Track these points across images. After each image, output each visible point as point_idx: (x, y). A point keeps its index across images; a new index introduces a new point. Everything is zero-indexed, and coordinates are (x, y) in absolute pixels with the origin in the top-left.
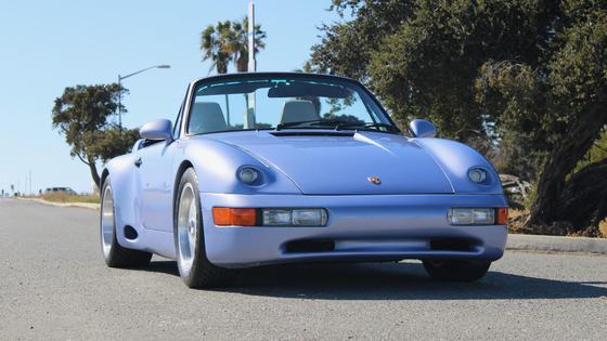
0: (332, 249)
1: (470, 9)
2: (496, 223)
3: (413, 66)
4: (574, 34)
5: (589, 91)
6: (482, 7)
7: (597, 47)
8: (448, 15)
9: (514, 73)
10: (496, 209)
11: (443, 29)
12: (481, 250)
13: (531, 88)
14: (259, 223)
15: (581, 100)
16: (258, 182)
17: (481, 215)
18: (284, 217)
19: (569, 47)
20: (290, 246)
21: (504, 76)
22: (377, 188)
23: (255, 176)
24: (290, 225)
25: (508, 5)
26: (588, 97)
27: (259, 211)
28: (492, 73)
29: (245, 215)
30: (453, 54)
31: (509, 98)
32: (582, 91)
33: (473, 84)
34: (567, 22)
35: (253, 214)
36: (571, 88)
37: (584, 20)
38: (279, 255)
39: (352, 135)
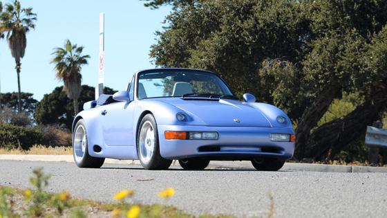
0: (219, 150)
1: (255, 26)
2: (290, 141)
3: (219, 60)
4: (318, 43)
5: (327, 78)
6: (262, 25)
7: (331, 53)
8: (241, 29)
9: (282, 66)
10: (290, 135)
11: (238, 38)
12: (283, 153)
13: (292, 75)
14: (188, 138)
15: (321, 84)
16: (185, 120)
17: (284, 137)
18: (198, 136)
19: (314, 52)
20: (201, 149)
21: (276, 68)
22: (238, 124)
23: (184, 117)
24: (201, 139)
25: (278, 24)
26: (325, 82)
27: (188, 133)
28: (269, 66)
29: (180, 135)
30: (244, 53)
31: (278, 82)
32: (322, 78)
33: (258, 73)
34: (314, 37)
35: (185, 134)
36: (316, 76)
37: (324, 36)
38: (197, 152)
39: (218, 100)
